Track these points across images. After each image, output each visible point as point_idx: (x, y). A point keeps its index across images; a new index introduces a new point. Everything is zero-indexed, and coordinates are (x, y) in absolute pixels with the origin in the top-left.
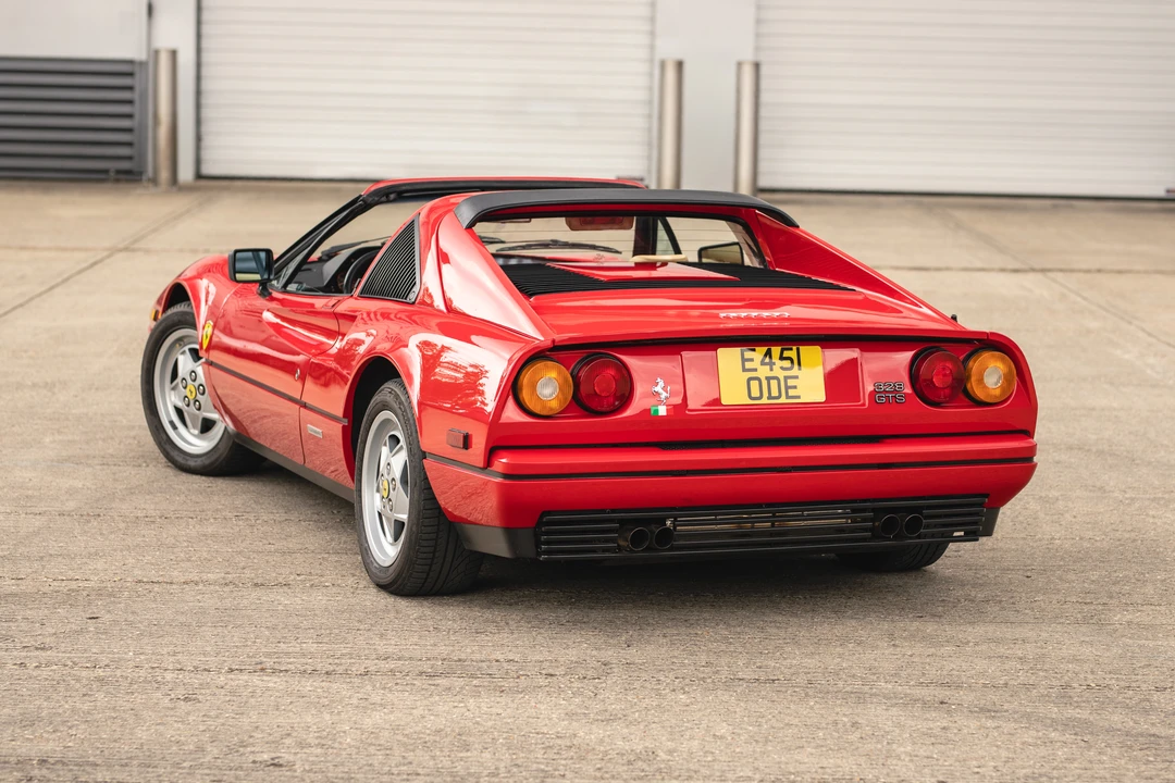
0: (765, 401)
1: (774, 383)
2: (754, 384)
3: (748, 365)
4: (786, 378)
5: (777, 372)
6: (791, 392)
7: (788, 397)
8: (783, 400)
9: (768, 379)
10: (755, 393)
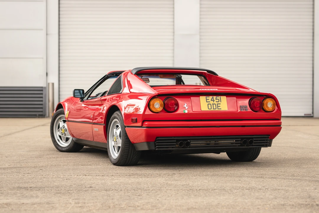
0: (212, 109)
1: (214, 105)
2: (209, 105)
3: (208, 101)
4: (217, 104)
5: (215, 102)
6: (219, 108)
7: (218, 109)
8: (217, 109)
9: (213, 104)
10: (210, 108)
